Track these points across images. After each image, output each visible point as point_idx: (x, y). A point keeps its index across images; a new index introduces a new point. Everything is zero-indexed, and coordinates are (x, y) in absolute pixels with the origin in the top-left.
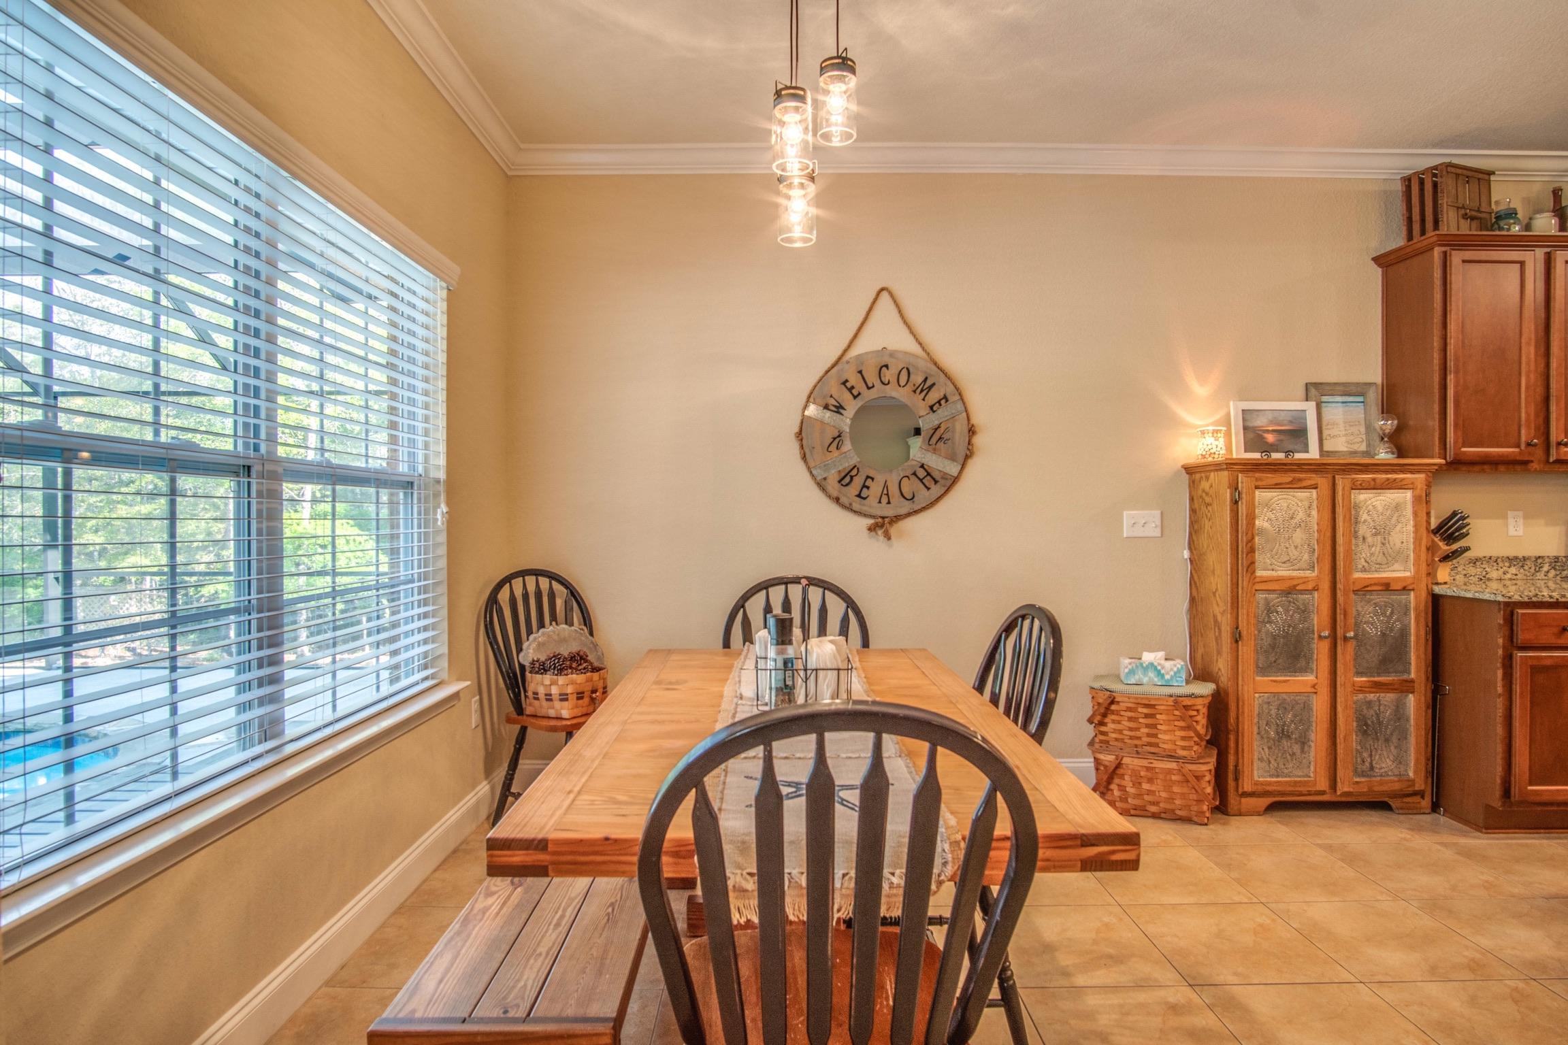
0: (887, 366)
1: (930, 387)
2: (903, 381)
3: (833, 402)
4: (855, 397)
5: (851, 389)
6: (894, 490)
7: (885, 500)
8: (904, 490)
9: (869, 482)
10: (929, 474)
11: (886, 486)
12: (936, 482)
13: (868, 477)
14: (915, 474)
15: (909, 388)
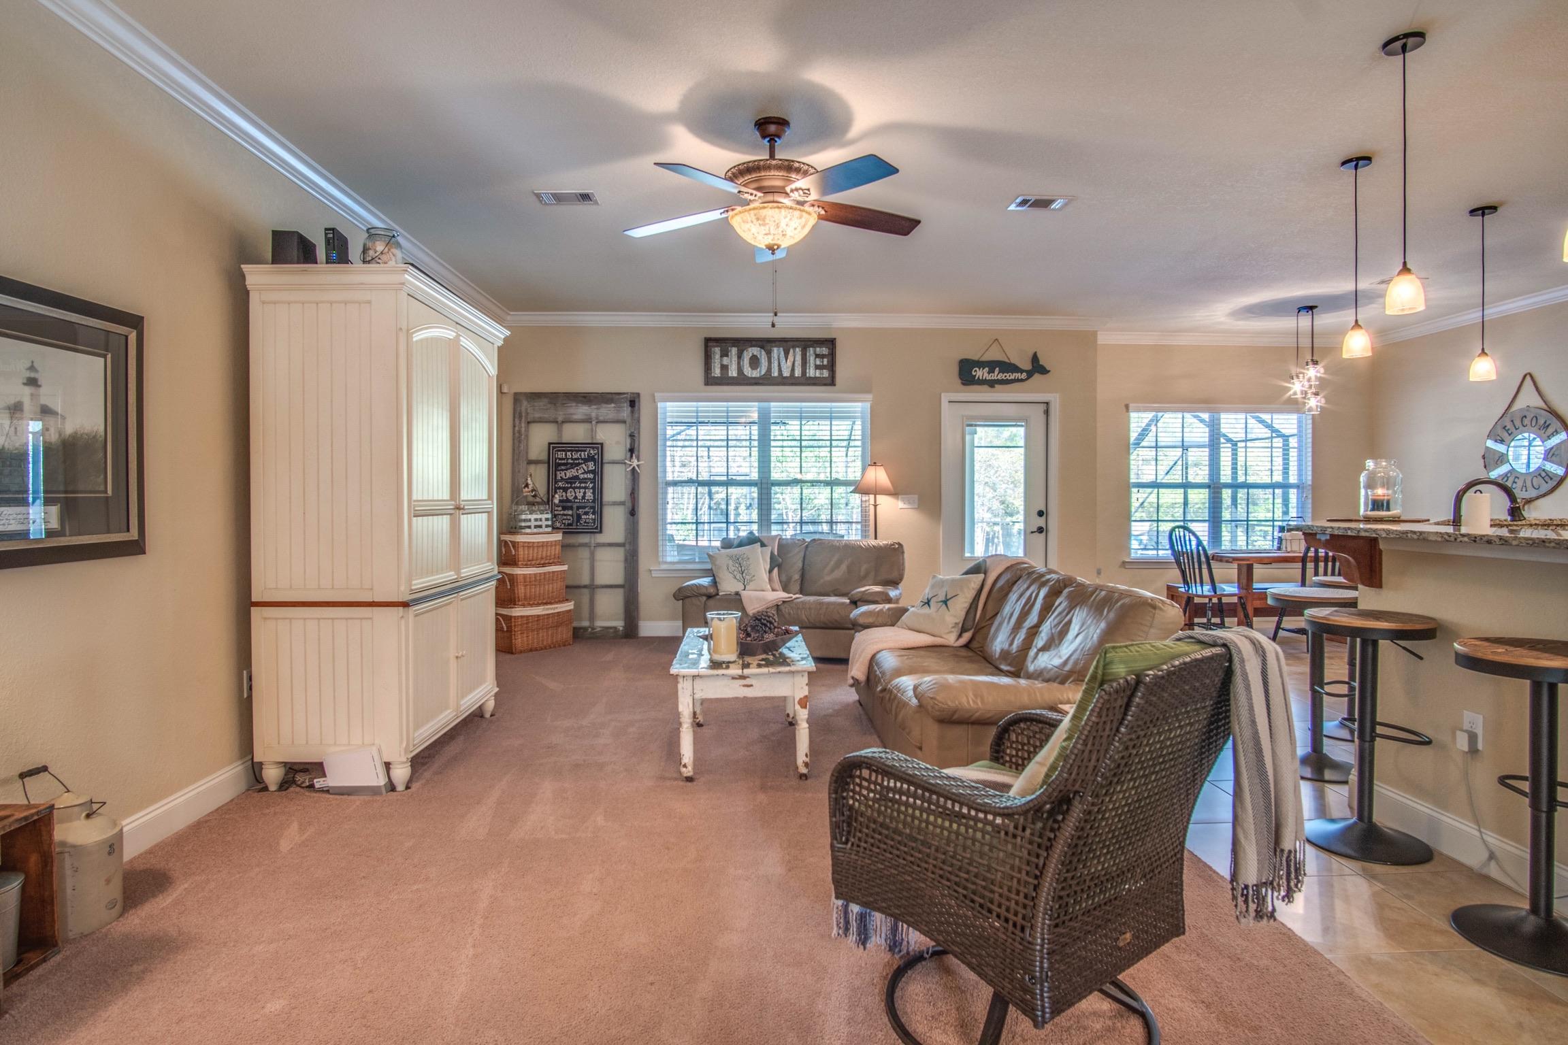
0: (1525, 417)
1: (1548, 426)
2: (1534, 424)
3: (1499, 438)
4: (1510, 435)
5: (1507, 431)
6: (1529, 484)
7: (1524, 489)
8: (1534, 484)
9: (1516, 480)
10: (1547, 475)
11: (1525, 482)
12: (1551, 479)
13: (1516, 477)
14: (1540, 475)
15: (1537, 427)
